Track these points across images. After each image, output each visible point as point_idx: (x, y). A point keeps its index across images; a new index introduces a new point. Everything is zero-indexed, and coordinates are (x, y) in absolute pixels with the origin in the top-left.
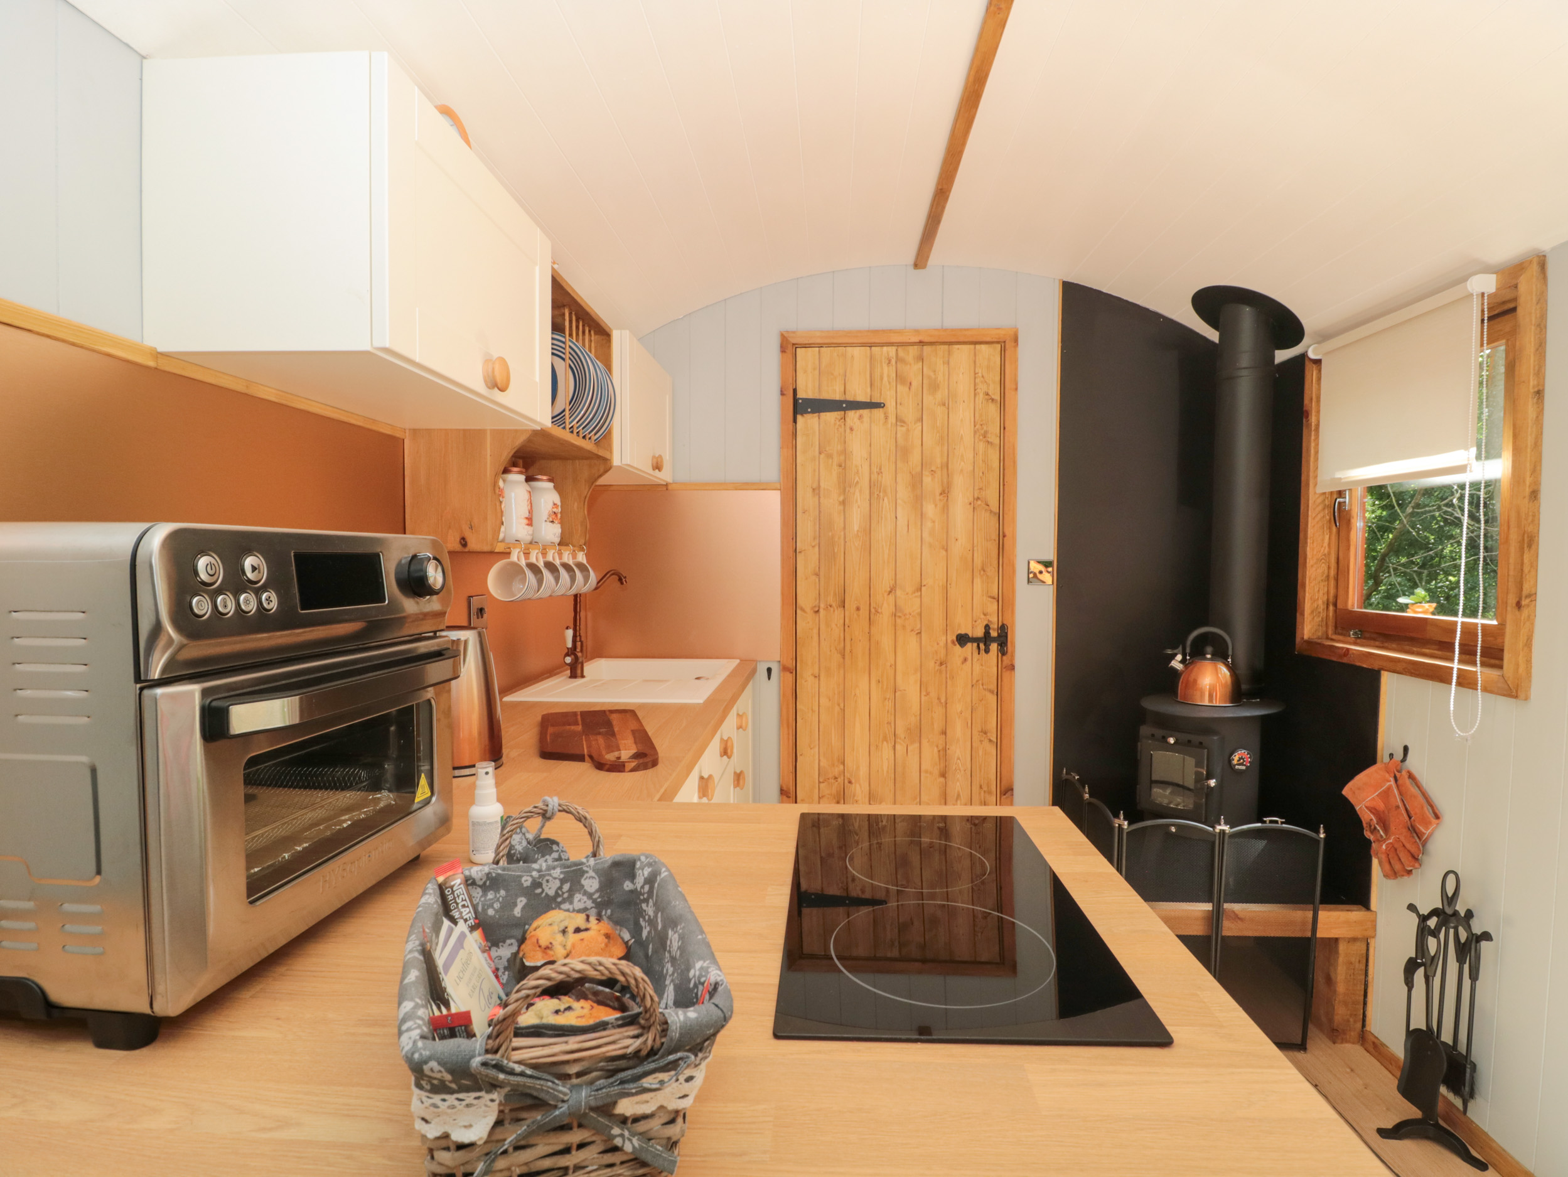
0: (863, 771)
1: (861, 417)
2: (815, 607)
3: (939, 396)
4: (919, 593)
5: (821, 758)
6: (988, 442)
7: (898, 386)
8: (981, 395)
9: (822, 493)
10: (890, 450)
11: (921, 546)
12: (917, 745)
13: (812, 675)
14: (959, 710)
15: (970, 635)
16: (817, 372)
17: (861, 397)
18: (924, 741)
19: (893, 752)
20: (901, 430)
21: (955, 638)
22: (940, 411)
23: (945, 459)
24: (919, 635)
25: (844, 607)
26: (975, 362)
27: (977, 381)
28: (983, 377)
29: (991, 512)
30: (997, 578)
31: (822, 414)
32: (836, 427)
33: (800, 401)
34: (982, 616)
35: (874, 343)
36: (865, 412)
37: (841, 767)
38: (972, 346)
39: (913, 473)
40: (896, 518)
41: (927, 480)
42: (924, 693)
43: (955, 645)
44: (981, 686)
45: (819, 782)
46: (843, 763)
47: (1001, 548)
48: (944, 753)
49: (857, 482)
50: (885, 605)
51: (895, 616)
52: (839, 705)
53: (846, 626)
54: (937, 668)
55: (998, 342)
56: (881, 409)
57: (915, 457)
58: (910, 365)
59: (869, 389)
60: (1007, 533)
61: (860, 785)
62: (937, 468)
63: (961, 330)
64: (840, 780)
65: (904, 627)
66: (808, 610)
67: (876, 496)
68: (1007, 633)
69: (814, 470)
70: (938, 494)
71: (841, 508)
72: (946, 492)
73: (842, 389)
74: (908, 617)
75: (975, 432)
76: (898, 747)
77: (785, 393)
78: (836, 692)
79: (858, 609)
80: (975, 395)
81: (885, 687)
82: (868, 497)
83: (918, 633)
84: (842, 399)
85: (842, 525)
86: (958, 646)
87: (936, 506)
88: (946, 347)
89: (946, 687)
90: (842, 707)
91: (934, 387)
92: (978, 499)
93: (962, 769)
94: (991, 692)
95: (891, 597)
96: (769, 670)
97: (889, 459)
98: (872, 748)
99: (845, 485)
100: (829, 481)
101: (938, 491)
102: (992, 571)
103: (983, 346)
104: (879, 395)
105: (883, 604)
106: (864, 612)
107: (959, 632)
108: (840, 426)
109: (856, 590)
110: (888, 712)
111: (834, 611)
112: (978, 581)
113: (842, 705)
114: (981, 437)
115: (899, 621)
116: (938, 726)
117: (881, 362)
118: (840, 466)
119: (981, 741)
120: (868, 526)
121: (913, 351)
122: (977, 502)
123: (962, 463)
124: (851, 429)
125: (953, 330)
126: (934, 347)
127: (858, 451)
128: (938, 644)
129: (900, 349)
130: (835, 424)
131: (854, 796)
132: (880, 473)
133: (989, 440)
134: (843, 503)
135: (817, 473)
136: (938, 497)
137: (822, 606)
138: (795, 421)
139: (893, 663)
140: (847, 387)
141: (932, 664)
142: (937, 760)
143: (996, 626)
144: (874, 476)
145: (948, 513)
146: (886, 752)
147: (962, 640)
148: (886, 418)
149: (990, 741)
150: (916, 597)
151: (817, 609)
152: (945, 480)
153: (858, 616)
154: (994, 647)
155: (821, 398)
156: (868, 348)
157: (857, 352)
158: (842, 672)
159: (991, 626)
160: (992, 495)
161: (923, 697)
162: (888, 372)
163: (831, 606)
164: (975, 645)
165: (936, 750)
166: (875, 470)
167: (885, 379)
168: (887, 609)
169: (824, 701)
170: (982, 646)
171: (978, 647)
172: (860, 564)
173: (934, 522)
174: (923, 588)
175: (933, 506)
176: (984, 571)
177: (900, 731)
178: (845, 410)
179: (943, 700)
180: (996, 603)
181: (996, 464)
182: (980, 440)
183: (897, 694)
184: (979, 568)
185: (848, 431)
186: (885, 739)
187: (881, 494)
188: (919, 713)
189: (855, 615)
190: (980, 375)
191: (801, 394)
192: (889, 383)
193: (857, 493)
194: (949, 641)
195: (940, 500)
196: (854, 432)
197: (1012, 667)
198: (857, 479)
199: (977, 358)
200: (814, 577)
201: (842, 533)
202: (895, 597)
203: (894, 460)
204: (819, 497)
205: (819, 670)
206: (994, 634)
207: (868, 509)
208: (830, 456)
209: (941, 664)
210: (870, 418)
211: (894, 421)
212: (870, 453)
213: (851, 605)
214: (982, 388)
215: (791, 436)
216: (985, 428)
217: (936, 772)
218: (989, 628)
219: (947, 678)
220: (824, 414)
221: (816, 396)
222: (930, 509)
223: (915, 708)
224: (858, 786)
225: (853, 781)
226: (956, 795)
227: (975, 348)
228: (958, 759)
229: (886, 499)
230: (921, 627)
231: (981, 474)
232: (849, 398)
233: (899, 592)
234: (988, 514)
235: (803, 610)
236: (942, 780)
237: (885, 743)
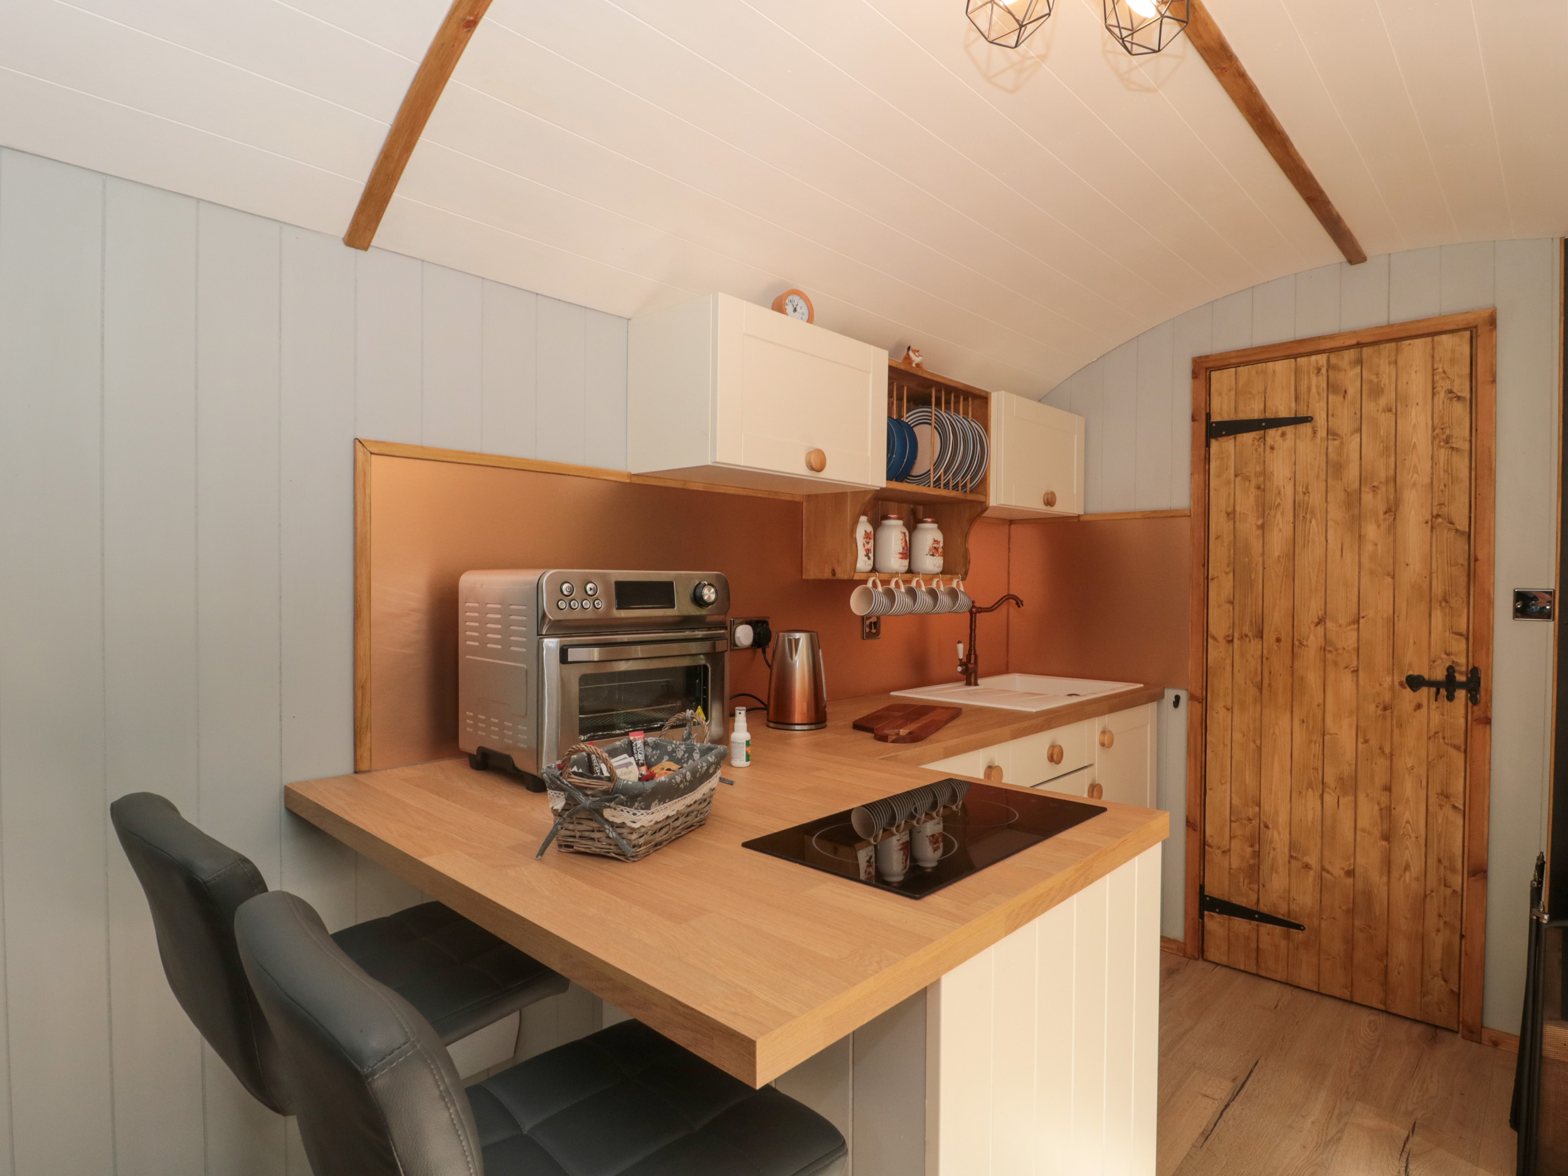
0: (1283, 818)
1: (1283, 434)
2: (1228, 636)
3: (1383, 401)
4: (1356, 626)
5: (1233, 796)
6: (1452, 448)
7: (1330, 397)
8: (1442, 394)
9: (1237, 516)
10: (1319, 467)
11: (1359, 573)
12: (1351, 798)
13: (1224, 707)
14: (1409, 765)
15: (1426, 677)
16: (1233, 393)
17: (1283, 413)
18: (1362, 797)
19: (1320, 802)
20: (1333, 444)
21: (1404, 679)
22: (1385, 420)
23: (1392, 473)
24: (1355, 674)
25: (1262, 638)
26: (1433, 357)
27: (1437, 378)
28: (1444, 372)
29: (1457, 531)
30: (1465, 611)
31: (1238, 435)
32: (1254, 448)
33: (1214, 425)
34: (1444, 656)
35: (1300, 354)
36: (1289, 429)
37: (1257, 809)
38: (1429, 339)
39: (1349, 490)
40: (1327, 541)
41: (1367, 497)
42: (1361, 740)
43: (1405, 688)
44: (1442, 741)
45: (1231, 821)
46: (1259, 805)
47: (1471, 575)
48: (1387, 813)
49: (1279, 504)
50: (1312, 637)
51: (1325, 650)
52: (1254, 742)
53: (1264, 659)
54: (1379, 712)
55: (1465, 329)
56: (1308, 424)
57: (1352, 472)
58: (1345, 371)
59: (1293, 404)
60: (1480, 556)
61: (1279, 833)
62: (1381, 483)
63: (1412, 322)
64: (1255, 822)
65: (1336, 663)
66: (1221, 639)
67: (1301, 518)
68: (1479, 678)
69: (1229, 494)
70: (1381, 513)
71: (1260, 532)
72: (1393, 510)
73: (1262, 407)
74: (1341, 652)
75: (1434, 438)
76: (1327, 797)
77: (1197, 418)
78: (1251, 728)
79: (1278, 640)
80: (1433, 394)
81: (1311, 727)
82: (1291, 519)
83: (1353, 671)
84: (1262, 417)
85: (1260, 550)
86: (1408, 689)
87: (1379, 526)
88: (1393, 344)
89: (1392, 736)
90: (1259, 745)
91: (1376, 391)
92: (1438, 516)
93: (1413, 835)
94: (1457, 748)
95: (1320, 629)
96: (1177, 698)
97: (1318, 476)
98: (1294, 795)
99: (1264, 509)
100: (1246, 503)
101: (1382, 508)
102: (1457, 602)
103: (1444, 337)
104: (1305, 408)
105: (1309, 637)
106: (1286, 644)
107: (1410, 673)
108: (1259, 446)
109: (1276, 619)
110: (1314, 756)
111: (1250, 641)
112: (1438, 616)
113: (1258, 742)
114: (1442, 444)
115: (1329, 656)
116: (1380, 779)
117: (1309, 373)
118: (1258, 488)
119: (1441, 806)
120: (1292, 552)
121: (1350, 355)
122: (1436, 520)
123: (1415, 476)
124: (1272, 448)
125: (1401, 324)
126: (1376, 347)
127: (1280, 470)
128: (1381, 685)
129: (1332, 355)
130: (1253, 444)
131: (1271, 842)
132: (1306, 492)
133: (1454, 446)
134: (1262, 527)
135: (1232, 497)
136: (1381, 516)
137: (1236, 635)
138: (1208, 445)
139: (1321, 701)
140: (1267, 404)
141: (1372, 707)
142: (1379, 819)
143: (1464, 669)
144: (1300, 497)
145: (1395, 535)
146: (1312, 801)
147: (1414, 682)
148: (1315, 432)
149: (1454, 807)
150: (1351, 630)
151: (1230, 638)
152: (1392, 497)
153: (1279, 648)
154: (1461, 694)
155: (1238, 419)
156: (1293, 360)
157: (1280, 367)
158: (1258, 708)
159: (1457, 668)
160: (1459, 512)
161: (1360, 746)
162: (1318, 382)
163: (1246, 636)
164: (1433, 690)
165: (1376, 807)
166: (1300, 489)
167: (1314, 390)
168: (1314, 640)
169: (1237, 736)
170: (1443, 692)
171: (1438, 692)
172: (1281, 592)
173: (1376, 545)
174: (1361, 621)
175: (1375, 527)
176: (1447, 602)
177: (1330, 779)
178: (1265, 428)
179: (1387, 750)
180: (1464, 641)
181: (1464, 473)
182: (1441, 447)
183: (1325, 738)
184: (1440, 598)
185: (1268, 450)
186: (1310, 786)
187: (1308, 516)
188: (1354, 762)
189: (1275, 647)
190: (1440, 370)
191: (1215, 418)
192: (1319, 394)
193: (1279, 516)
194: (1396, 683)
195: (1385, 519)
196: (1275, 451)
197: (1487, 721)
198: (1278, 501)
199: (1436, 351)
200: (1228, 605)
201: (1260, 559)
202: (1325, 629)
203: (1324, 478)
204: (1235, 522)
205: (1233, 702)
206: (1461, 678)
207: (1293, 532)
208: (1247, 479)
209: (1385, 709)
210: (1295, 434)
211: (1324, 434)
212: (1295, 472)
213: (1270, 636)
214: (1443, 386)
215: (1202, 461)
216: (1448, 432)
217: (1377, 832)
218: (1454, 671)
219: (1392, 725)
220: (1241, 435)
221: (1233, 417)
222: (1371, 531)
223: (1350, 755)
224: (1276, 833)
225: (1270, 826)
226: (1404, 865)
227: (1433, 340)
228: (1408, 822)
229: (1314, 521)
230: (1358, 664)
231: (1442, 487)
232: (1269, 415)
233: (1329, 624)
234: (1452, 534)
235: (1215, 639)
236: (1384, 843)
237: (1310, 790)
